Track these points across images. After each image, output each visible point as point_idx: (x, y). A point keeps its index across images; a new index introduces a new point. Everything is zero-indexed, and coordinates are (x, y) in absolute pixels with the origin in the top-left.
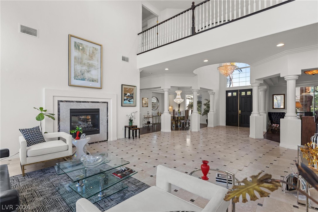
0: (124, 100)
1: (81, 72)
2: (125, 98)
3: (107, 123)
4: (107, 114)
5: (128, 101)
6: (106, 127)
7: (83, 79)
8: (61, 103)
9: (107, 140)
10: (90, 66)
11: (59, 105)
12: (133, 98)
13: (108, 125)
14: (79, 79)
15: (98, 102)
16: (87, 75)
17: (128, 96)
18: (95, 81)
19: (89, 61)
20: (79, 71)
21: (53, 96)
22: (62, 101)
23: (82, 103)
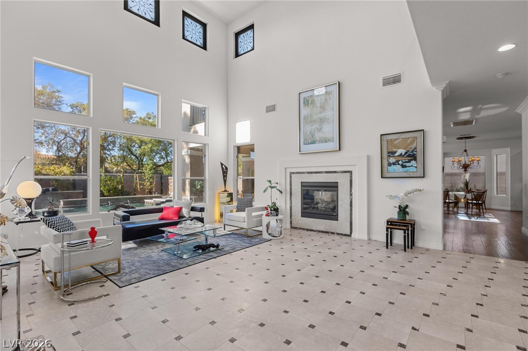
0: (390, 164)
1: (310, 133)
2: (392, 160)
3: (351, 206)
4: (351, 191)
5: (399, 167)
6: (349, 213)
7: (313, 142)
8: (293, 175)
9: (350, 236)
10: (322, 121)
11: (291, 177)
12: (415, 159)
13: (351, 210)
14: (309, 144)
15: (335, 172)
16: (318, 136)
17: (401, 155)
18: (329, 140)
19: (320, 116)
20: (309, 133)
21: (286, 168)
22: (293, 173)
23: (313, 174)
